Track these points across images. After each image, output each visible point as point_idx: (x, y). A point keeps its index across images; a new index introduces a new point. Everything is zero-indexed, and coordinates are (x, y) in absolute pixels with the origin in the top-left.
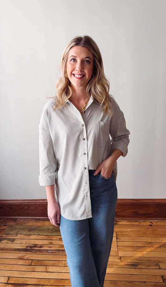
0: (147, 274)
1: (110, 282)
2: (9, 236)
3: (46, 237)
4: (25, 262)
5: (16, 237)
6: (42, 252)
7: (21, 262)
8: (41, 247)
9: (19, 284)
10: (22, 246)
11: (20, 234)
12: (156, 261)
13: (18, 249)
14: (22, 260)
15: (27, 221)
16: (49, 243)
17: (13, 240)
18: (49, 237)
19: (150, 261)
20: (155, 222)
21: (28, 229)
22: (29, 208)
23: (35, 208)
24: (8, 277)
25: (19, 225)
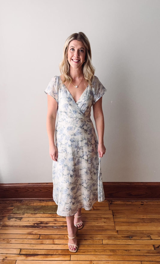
0: (141, 244)
1: (110, 251)
2: (17, 215)
3: (50, 215)
4: (34, 237)
5: (23, 216)
6: (48, 228)
7: (30, 237)
8: (47, 224)
9: (30, 254)
10: (29, 223)
11: (27, 213)
12: (148, 234)
13: (26, 226)
14: (31, 235)
15: (32, 201)
16: (54, 220)
17: (21, 219)
18: (53, 215)
19: (142, 234)
20: (145, 202)
21: (34, 208)
22: (34, 190)
23: (39, 190)
24: (20, 250)
25: (25, 206)
